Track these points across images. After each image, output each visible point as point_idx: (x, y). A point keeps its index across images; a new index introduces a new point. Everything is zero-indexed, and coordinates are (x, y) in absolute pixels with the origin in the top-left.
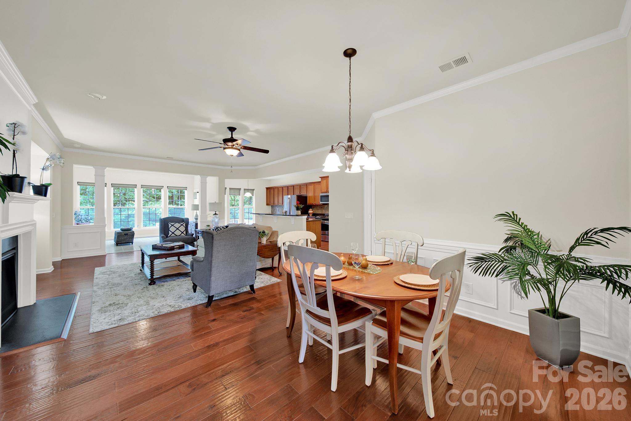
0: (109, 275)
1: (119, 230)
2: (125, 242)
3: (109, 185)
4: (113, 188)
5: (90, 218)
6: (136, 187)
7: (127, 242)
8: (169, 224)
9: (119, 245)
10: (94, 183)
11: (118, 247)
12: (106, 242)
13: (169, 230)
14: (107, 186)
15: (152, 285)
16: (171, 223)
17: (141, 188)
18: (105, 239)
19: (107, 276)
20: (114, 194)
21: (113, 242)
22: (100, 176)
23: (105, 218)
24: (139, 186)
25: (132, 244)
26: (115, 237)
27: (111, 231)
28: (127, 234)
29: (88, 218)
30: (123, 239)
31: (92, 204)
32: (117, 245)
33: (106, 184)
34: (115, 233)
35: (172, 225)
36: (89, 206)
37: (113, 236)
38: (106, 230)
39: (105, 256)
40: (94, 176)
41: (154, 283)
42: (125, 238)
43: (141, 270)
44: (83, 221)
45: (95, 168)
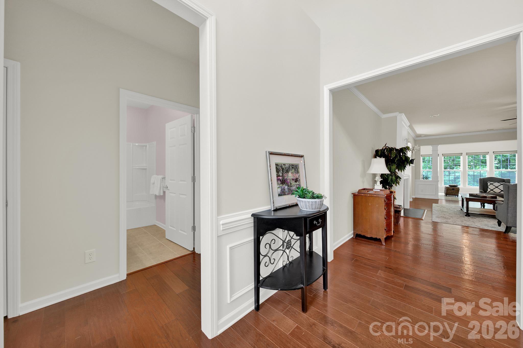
0: (441, 208)
1: (448, 186)
2: (452, 194)
3: (441, 155)
4: (443, 157)
5: (428, 177)
6: (461, 155)
7: (454, 194)
8: (488, 183)
9: (447, 196)
10: (432, 155)
11: (447, 197)
12: (439, 193)
13: (487, 187)
14: (439, 156)
15: (467, 216)
16: (490, 182)
17: (467, 155)
18: (438, 192)
19: (440, 208)
20: (444, 161)
21: (444, 194)
22: (435, 151)
23: (438, 176)
24: (464, 154)
25: (458, 197)
26: (445, 191)
27: (442, 186)
28: (454, 189)
29: (427, 177)
30: (450, 192)
31: (430, 168)
32: (446, 196)
33: (439, 154)
34: (445, 188)
35: (491, 184)
36: (428, 170)
37: (444, 190)
38: (439, 186)
39: (439, 200)
40: (432, 151)
41: (469, 216)
42: (452, 192)
43: (461, 209)
44: (425, 179)
45: (432, 146)
